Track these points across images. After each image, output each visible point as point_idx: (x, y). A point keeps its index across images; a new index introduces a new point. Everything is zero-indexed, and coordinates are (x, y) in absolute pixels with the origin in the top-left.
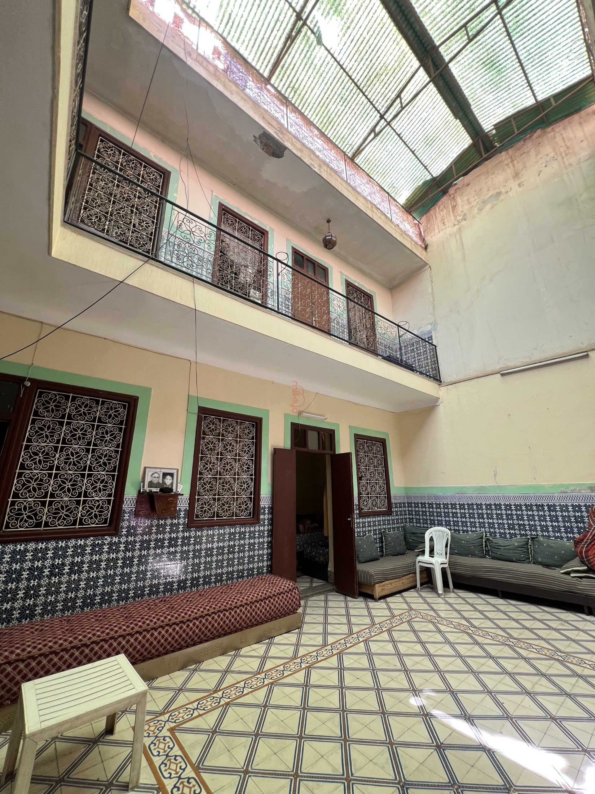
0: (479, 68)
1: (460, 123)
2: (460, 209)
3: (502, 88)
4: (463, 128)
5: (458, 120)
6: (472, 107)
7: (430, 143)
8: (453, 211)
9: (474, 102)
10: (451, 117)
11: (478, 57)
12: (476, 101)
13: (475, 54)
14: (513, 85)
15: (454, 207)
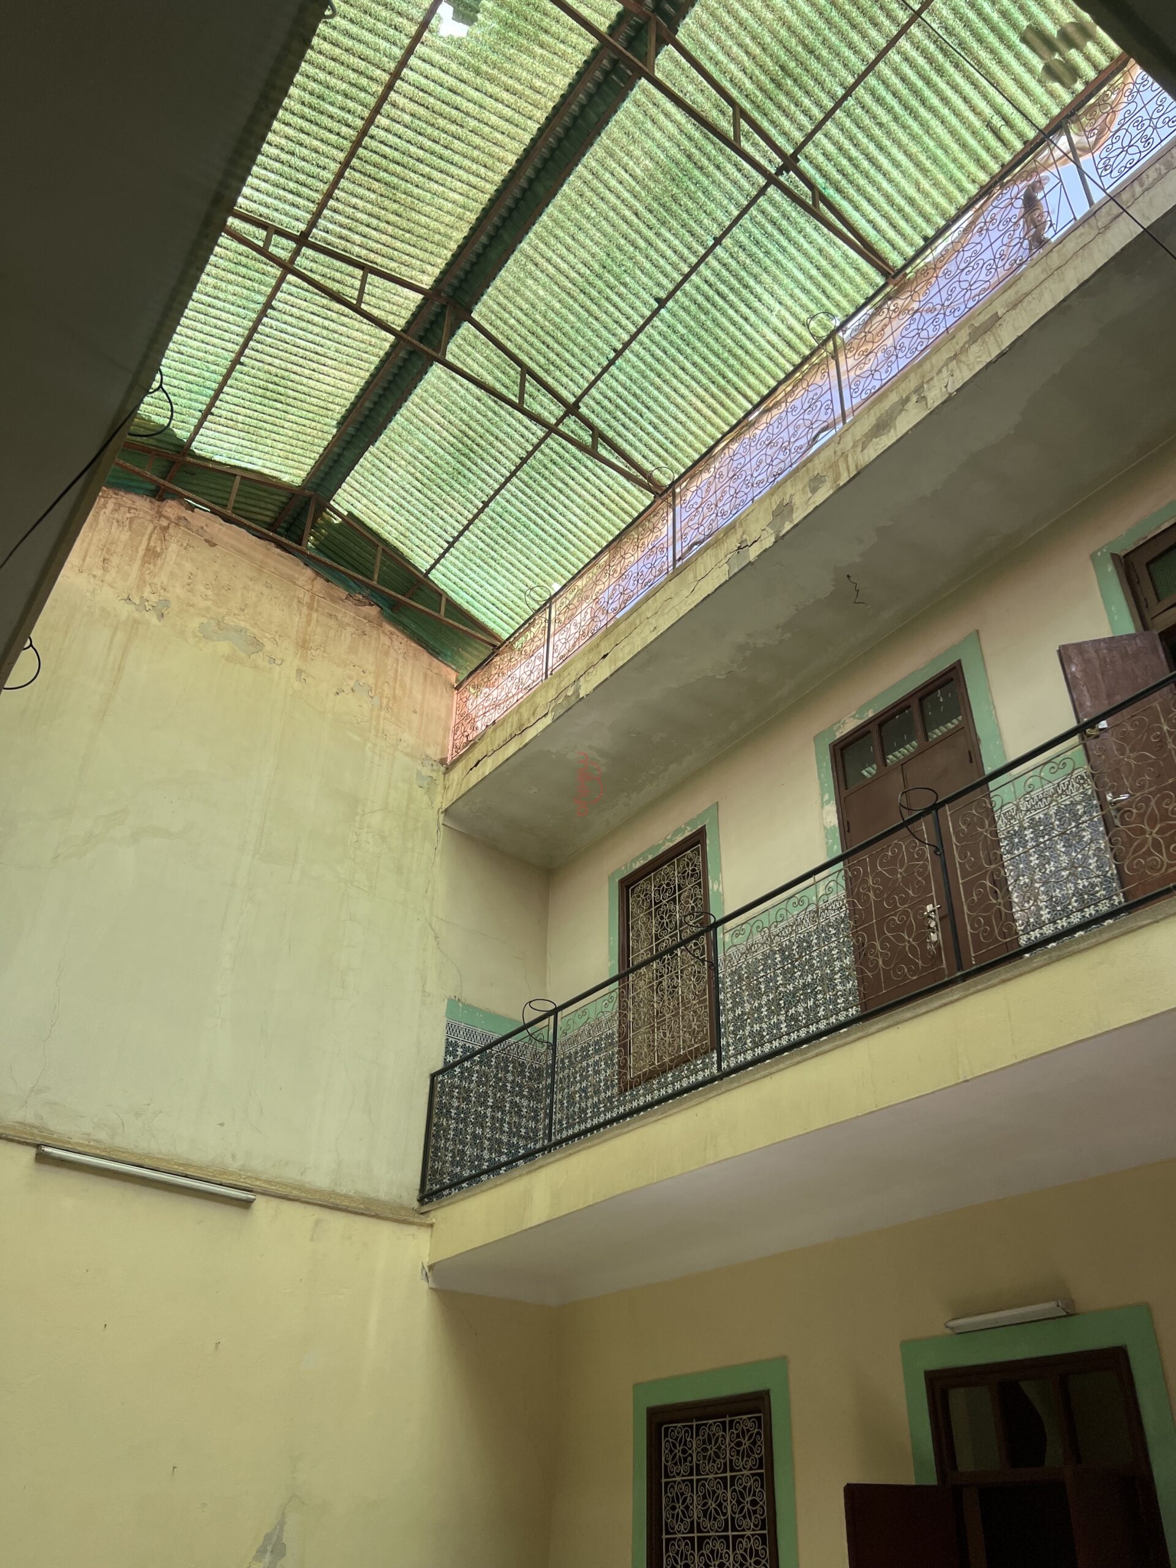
0: (452, 428)
1: (330, 437)
2: (163, 578)
3: (429, 493)
4: (321, 450)
5: (335, 431)
6: (371, 449)
7: (268, 394)
8: (144, 562)
9: (382, 447)
10: (339, 411)
11: (471, 417)
12: (387, 450)
13: (475, 408)
14: (441, 513)
15: (152, 555)
